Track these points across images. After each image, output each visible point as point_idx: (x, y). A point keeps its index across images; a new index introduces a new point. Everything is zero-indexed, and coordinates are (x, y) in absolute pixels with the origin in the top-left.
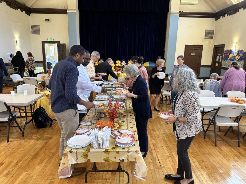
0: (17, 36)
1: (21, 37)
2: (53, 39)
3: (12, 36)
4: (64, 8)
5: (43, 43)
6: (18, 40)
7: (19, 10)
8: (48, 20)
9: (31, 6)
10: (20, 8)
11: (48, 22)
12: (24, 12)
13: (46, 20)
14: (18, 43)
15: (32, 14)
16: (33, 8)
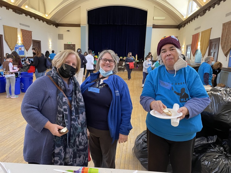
0: (50, 41)
2: (71, 43)
4: (78, 23)
5: (65, 45)
9: (59, 22)
10: (53, 24)
11: (68, 32)
12: (54, 26)
15: (59, 27)
16: (59, 24)
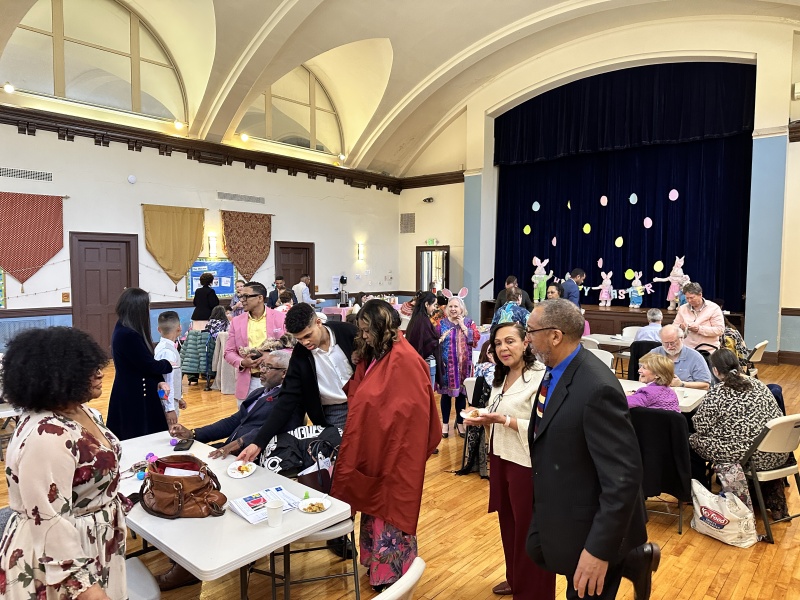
0: (361, 239)
1: (370, 243)
2: (437, 242)
3: (351, 242)
4: (458, 170)
5: (420, 250)
6: (362, 249)
7: (374, 187)
8: (429, 200)
9: (402, 175)
10: (376, 184)
11: (429, 205)
12: (385, 189)
13: (425, 201)
14: (362, 255)
15: (404, 191)
16: (404, 179)
